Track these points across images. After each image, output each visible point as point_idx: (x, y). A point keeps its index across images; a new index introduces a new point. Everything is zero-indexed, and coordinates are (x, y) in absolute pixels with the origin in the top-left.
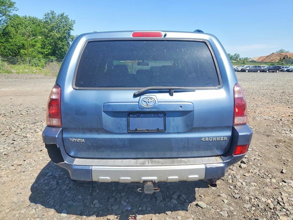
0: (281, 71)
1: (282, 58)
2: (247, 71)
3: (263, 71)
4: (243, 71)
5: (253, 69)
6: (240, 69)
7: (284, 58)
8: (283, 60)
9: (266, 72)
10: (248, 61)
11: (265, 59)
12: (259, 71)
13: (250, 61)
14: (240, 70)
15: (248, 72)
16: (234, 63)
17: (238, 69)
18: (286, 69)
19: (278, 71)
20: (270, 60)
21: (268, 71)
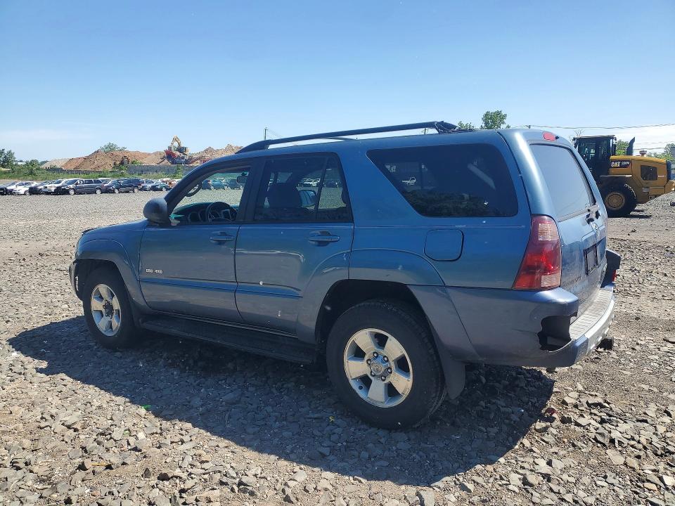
0: (141, 190)
1: (118, 163)
2: (72, 192)
3: (107, 191)
4: (61, 192)
5: (85, 187)
6: (53, 189)
7: (122, 163)
8: (123, 167)
9: (114, 192)
10: (42, 169)
11: (82, 164)
12: (98, 192)
13: (48, 170)
14: (53, 191)
15: (75, 194)
16: (5, 173)
17: (46, 187)
18: (150, 185)
19: (136, 190)
20: (93, 167)
21: (116, 191)
